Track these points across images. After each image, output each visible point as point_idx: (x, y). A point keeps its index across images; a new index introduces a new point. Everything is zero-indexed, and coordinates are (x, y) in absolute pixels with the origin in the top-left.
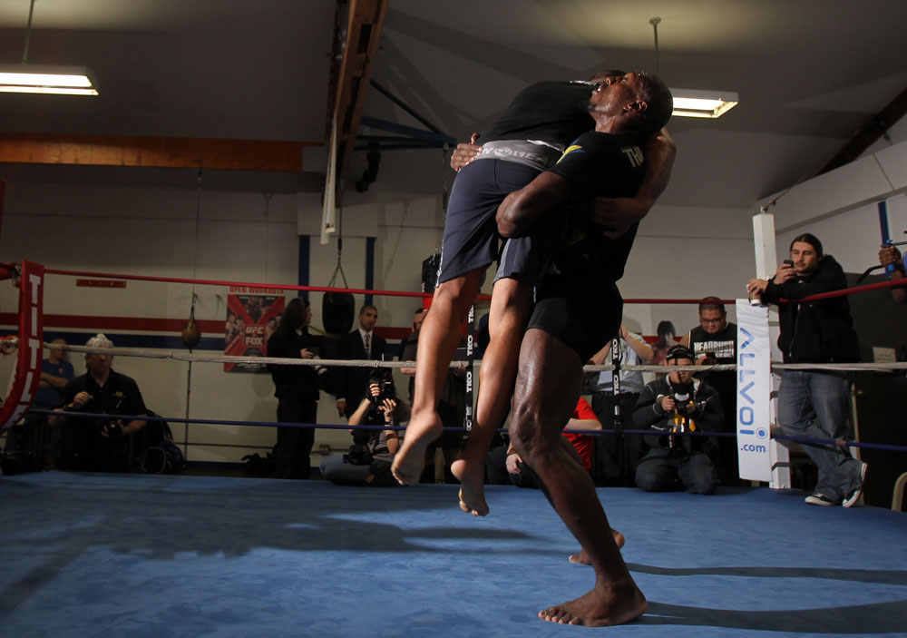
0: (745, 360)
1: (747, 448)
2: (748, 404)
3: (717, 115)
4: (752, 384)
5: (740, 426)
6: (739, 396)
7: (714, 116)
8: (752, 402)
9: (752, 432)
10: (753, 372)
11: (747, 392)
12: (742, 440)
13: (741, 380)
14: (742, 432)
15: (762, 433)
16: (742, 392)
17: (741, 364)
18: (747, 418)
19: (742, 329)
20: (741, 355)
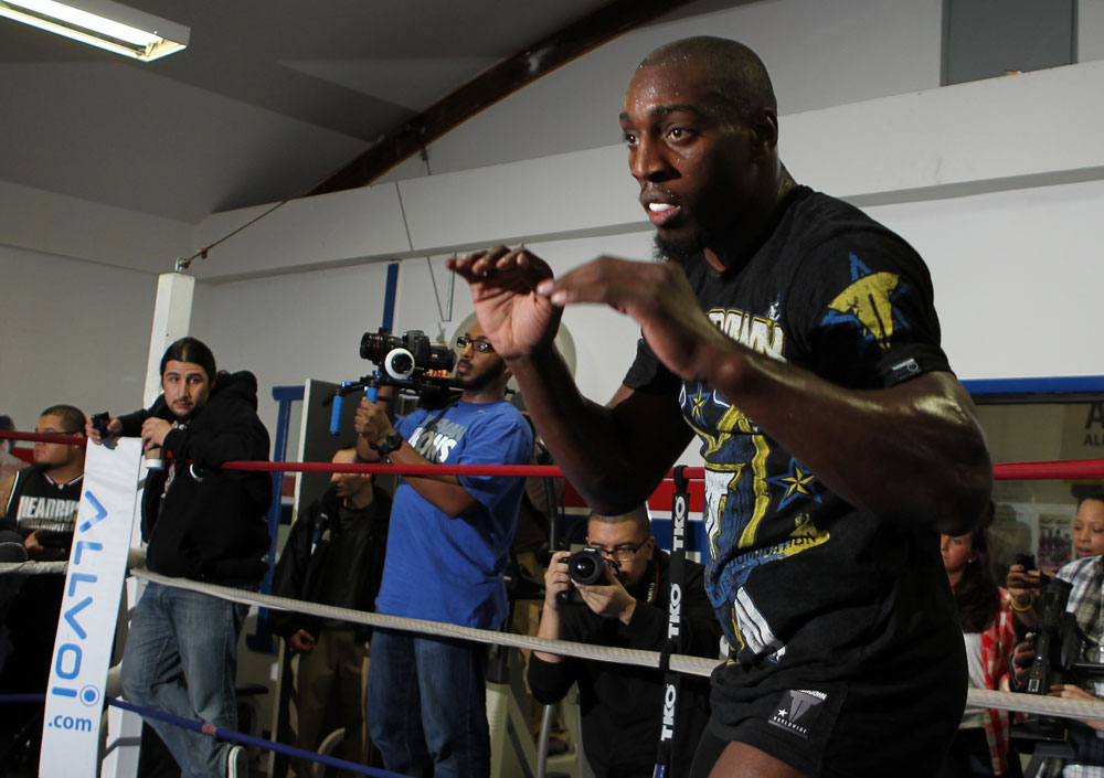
0: (87, 553)
1: (60, 722)
2: (75, 639)
3: (150, 56)
4: (89, 601)
5: (54, 681)
6: (63, 625)
7: (143, 58)
8: (83, 635)
9: (72, 693)
10: (93, 579)
11: (77, 617)
12: (54, 706)
13: (71, 593)
14: (57, 691)
15: (90, 696)
16: (69, 616)
17: (77, 562)
18: (68, 667)
19: (89, 495)
20: (80, 544)
